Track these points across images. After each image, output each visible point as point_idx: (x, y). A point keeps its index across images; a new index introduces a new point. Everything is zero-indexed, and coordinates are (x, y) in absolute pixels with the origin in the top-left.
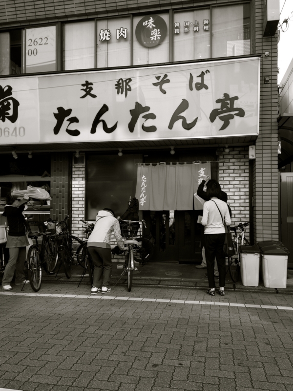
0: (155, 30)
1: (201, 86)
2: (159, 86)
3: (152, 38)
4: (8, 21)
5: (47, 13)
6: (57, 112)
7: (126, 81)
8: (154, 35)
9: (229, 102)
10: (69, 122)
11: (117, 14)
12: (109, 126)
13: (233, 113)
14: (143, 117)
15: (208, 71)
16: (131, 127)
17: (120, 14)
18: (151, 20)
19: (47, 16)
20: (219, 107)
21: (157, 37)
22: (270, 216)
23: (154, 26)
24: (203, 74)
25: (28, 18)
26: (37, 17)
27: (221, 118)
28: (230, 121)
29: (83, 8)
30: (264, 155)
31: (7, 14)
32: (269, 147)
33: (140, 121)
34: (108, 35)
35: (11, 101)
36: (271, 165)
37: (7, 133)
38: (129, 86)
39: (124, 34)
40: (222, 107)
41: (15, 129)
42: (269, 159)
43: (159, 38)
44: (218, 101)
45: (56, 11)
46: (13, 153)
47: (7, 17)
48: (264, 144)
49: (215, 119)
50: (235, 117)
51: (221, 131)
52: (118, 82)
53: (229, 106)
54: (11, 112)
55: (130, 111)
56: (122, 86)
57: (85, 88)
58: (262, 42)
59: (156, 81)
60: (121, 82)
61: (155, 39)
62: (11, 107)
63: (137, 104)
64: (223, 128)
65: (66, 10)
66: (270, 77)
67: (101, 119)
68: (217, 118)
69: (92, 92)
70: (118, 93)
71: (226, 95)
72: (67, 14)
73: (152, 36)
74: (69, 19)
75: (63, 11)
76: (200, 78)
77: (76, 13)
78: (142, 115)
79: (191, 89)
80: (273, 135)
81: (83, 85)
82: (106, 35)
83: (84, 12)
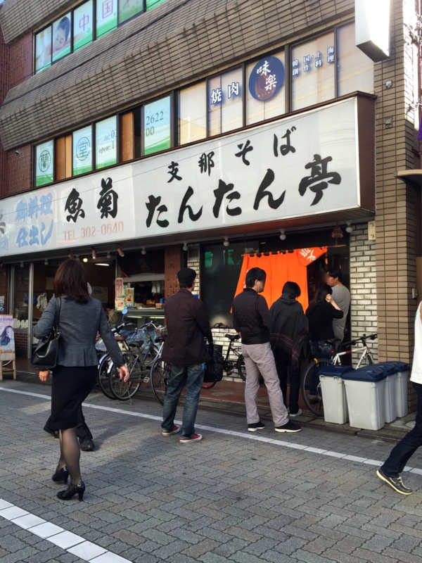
0: (270, 76)
1: (288, 149)
2: (242, 156)
3: (267, 88)
4: (126, 101)
5: (158, 83)
6: (148, 201)
7: (208, 155)
8: (269, 84)
9: (320, 165)
10: (159, 212)
11: (227, 67)
12: (195, 212)
13: (326, 180)
14: (228, 197)
15: (294, 128)
16: (216, 211)
17: (231, 65)
18: (266, 65)
19: (159, 87)
20: (310, 175)
21: (272, 85)
22: (396, 325)
23: (269, 71)
24: (288, 132)
25: (143, 94)
26: (151, 91)
27: (312, 189)
28: (324, 191)
29: (191, 69)
30: (387, 234)
31: (124, 93)
32: (394, 222)
33: (225, 203)
34: (220, 95)
35: (111, 194)
36: (397, 248)
37: (109, 229)
38: (212, 161)
39: (236, 90)
40: (313, 174)
41: (116, 224)
42: (394, 239)
43: (275, 86)
44: (307, 167)
45: (167, 80)
46: (119, 250)
47: (124, 97)
48: (387, 217)
49: (305, 190)
50: (330, 185)
51: (313, 206)
52: (201, 158)
53: (321, 171)
54: (111, 206)
55: (215, 191)
56: (206, 163)
57: (171, 170)
58: (382, 68)
59: (239, 151)
60: (204, 157)
61: (270, 89)
62: (112, 200)
63: (221, 183)
64: (316, 202)
65: (176, 76)
66: (394, 117)
67: (187, 204)
68: (308, 189)
69: (178, 174)
70: (202, 172)
71: (317, 157)
72: (177, 80)
73: (266, 86)
74: (181, 85)
75: (172, 78)
76: (286, 139)
77: (184, 77)
78: (226, 195)
79: (276, 154)
80: (399, 204)
81: (170, 167)
82: (217, 95)
83: (191, 74)
